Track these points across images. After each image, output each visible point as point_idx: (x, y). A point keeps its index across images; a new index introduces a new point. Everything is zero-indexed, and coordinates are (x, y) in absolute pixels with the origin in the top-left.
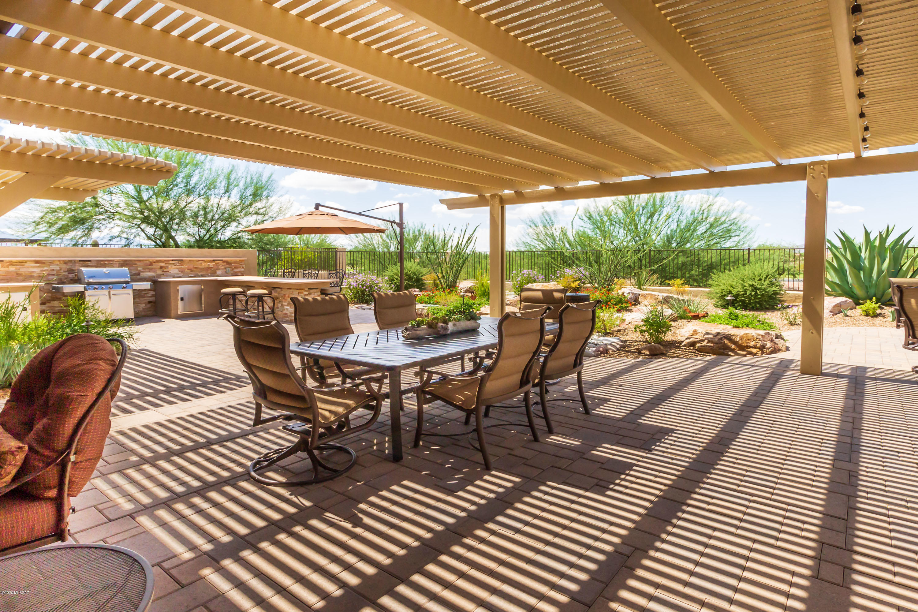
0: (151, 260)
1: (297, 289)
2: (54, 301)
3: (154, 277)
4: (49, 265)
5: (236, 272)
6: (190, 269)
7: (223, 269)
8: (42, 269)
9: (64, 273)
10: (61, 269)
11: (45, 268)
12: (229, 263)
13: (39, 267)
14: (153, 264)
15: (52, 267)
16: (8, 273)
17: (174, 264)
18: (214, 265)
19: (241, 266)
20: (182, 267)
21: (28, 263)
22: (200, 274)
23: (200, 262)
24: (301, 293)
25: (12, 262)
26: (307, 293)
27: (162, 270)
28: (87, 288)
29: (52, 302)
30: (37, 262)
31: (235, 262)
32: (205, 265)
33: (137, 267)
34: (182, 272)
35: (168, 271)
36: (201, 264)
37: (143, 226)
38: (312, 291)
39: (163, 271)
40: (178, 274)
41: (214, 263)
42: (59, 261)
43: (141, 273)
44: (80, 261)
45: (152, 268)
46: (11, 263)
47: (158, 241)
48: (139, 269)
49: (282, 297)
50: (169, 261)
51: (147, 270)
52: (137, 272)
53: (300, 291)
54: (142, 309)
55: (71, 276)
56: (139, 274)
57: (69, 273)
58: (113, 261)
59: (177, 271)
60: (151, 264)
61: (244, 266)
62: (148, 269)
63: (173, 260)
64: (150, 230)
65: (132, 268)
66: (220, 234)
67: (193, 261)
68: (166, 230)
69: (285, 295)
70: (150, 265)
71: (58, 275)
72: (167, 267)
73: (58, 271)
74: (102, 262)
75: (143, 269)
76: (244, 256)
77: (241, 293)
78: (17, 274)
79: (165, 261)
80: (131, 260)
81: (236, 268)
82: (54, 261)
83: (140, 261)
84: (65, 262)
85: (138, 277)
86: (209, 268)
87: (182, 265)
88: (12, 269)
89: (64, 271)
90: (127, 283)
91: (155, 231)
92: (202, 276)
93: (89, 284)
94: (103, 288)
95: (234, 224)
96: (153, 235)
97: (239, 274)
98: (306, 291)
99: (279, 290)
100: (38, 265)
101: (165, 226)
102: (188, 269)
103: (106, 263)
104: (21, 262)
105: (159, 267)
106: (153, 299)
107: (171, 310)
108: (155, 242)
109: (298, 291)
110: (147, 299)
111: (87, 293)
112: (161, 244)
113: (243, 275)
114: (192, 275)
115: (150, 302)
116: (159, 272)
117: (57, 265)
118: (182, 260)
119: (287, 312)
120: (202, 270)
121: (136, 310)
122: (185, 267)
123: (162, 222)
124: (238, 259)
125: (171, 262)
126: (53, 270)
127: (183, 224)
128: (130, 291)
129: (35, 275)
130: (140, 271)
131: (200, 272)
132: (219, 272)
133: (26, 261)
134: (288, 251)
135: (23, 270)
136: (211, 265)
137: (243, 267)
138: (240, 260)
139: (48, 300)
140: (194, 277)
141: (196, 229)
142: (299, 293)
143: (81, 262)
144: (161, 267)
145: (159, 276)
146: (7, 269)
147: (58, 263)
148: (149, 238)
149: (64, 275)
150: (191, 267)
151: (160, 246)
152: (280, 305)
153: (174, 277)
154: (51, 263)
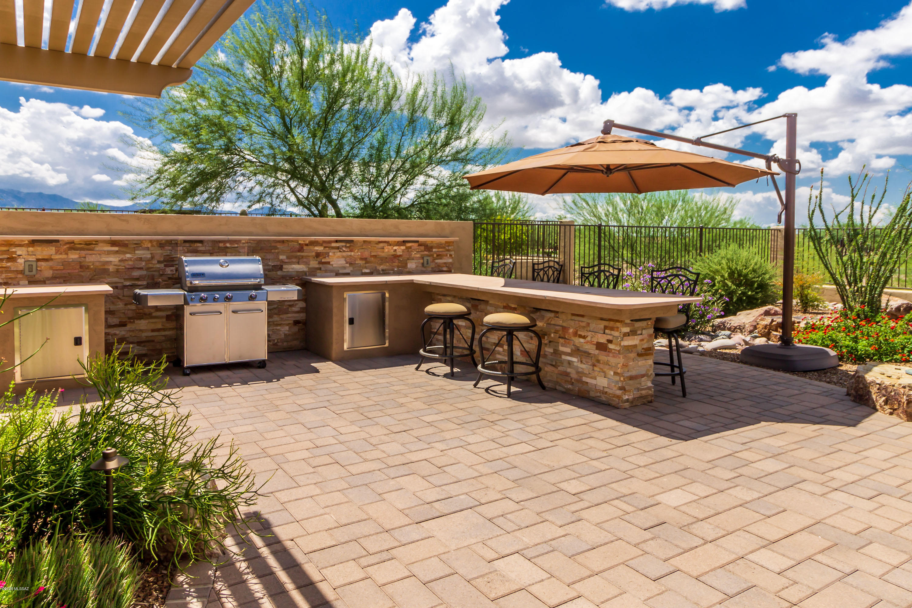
0: (302, 240)
1: (602, 319)
2: (140, 319)
3: (305, 273)
4: (135, 249)
5: (439, 265)
6: (365, 259)
7: (418, 258)
8: (122, 256)
9: (158, 266)
10: (152, 258)
11: (128, 256)
12: (428, 247)
13: (117, 252)
14: (305, 248)
15: (139, 253)
16: (65, 263)
17: (338, 248)
18: (403, 251)
19: (448, 253)
20: (352, 253)
21: (101, 244)
22: (380, 268)
23: (381, 245)
24: (612, 329)
25: (72, 242)
26: (627, 330)
27: (319, 259)
28: (189, 299)
29: (136, 321)
30: (113, 243)
31: (439, 246)
32: (389, 250)
33: (278, 253)
34: (351, 264)
35: (328, 263)
36: (383, 248)
37: (293, 184)
38: (638, 325)
39: (321, 263)
40: (345, 268)
41: (403, 248)
42: (151, 241)
43: (284, 266)
44: (185, 241)
45: (303, 257)
46: (72, 246)
47: (314, 209)
48: (281, 257)
49: (556, 332)
50: (330, 242)
51: (294, 260)
52: (279, 263)
53: (611, 324)
54: (283, 336)
55: (169, 271)
56: (281, 268)
57: (165, 266)
58: (238, 242)
59: (342, 262)
60: (301, 248)
61: (452, 253)
62: (296, 257)
63: (337, 241)
64: (303, 191)
65: (269, 256)
66: (399, 196)
67: (370, 242)
68: (324, 189)
69: (565, 329)
70: (299, 251)
71: (148, 269)
72: (328, 254)
73: (149, 261)
74: (221, 245)
75: (288, 258)
76: (452, 234)
77: (461, 316)
78: (81, 267)
79: (324, 242)
80: (268, 241)
81: (439, 256)
82: (141, 241)
83: (283, 242)
84: (161, 245)
85: (279, 273)
86: (396, 256)
87: (351, 251)
88: (74, 256)
89: (159, 262)
90: (257, 287)
91: (309, 191)
92: (385, 273)
93: (194, 289)
94: (215, 300)
95: (421, 178)
96: (307, 198)
97: (445, 269)
98: (627, 325)
99: (549, 315)
100: (116, 249)
101: (322, 183)
102: (361, 259)
103: (228, 245)
104: (88, 243)
105: (314, 254)
106: (301, 316)
107: (332, 343)
108: (309, 209)
109: (602, 324)
110: (292, 317)
111: (188, 310)
112: (316, 212)
113: (449, 272)
114: (367, 271)
115: (296, 323)
116: (314, 264)
117: (148, 249)
118: (352, 241)
119: (569, 370)
120: (383, 260)
121: (274, 337)
122: (356, 254)
123: (319, 177)
124: (443, 240)
125: (334, 245)
126: (141, 259)
127: (347, 181)
128: (263, 305)
129: (111, 268)
130: (282, 261)
131: (381, 264)
132: (411, 265)
133: (97, 242)
134: (527, 225)
135: (92, 259)
136: (400, 250)
137: (451, 255)
138: (446, 242)
139: (130, 318)
140: (371, 274)
141: (366, 189)
142: (606, 327)
143: (187, 245)
144: (318, 255)
145: (314, 272)
146: (64, 256)
147: (149, 245)
148: (300, 203)
149: (159, 270)
150: (366, 254)
151: (315, 216)
152: (551, 350)
153: (338, 275)
154: (138, 245)
